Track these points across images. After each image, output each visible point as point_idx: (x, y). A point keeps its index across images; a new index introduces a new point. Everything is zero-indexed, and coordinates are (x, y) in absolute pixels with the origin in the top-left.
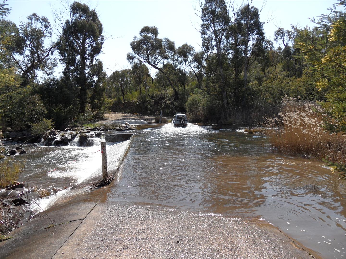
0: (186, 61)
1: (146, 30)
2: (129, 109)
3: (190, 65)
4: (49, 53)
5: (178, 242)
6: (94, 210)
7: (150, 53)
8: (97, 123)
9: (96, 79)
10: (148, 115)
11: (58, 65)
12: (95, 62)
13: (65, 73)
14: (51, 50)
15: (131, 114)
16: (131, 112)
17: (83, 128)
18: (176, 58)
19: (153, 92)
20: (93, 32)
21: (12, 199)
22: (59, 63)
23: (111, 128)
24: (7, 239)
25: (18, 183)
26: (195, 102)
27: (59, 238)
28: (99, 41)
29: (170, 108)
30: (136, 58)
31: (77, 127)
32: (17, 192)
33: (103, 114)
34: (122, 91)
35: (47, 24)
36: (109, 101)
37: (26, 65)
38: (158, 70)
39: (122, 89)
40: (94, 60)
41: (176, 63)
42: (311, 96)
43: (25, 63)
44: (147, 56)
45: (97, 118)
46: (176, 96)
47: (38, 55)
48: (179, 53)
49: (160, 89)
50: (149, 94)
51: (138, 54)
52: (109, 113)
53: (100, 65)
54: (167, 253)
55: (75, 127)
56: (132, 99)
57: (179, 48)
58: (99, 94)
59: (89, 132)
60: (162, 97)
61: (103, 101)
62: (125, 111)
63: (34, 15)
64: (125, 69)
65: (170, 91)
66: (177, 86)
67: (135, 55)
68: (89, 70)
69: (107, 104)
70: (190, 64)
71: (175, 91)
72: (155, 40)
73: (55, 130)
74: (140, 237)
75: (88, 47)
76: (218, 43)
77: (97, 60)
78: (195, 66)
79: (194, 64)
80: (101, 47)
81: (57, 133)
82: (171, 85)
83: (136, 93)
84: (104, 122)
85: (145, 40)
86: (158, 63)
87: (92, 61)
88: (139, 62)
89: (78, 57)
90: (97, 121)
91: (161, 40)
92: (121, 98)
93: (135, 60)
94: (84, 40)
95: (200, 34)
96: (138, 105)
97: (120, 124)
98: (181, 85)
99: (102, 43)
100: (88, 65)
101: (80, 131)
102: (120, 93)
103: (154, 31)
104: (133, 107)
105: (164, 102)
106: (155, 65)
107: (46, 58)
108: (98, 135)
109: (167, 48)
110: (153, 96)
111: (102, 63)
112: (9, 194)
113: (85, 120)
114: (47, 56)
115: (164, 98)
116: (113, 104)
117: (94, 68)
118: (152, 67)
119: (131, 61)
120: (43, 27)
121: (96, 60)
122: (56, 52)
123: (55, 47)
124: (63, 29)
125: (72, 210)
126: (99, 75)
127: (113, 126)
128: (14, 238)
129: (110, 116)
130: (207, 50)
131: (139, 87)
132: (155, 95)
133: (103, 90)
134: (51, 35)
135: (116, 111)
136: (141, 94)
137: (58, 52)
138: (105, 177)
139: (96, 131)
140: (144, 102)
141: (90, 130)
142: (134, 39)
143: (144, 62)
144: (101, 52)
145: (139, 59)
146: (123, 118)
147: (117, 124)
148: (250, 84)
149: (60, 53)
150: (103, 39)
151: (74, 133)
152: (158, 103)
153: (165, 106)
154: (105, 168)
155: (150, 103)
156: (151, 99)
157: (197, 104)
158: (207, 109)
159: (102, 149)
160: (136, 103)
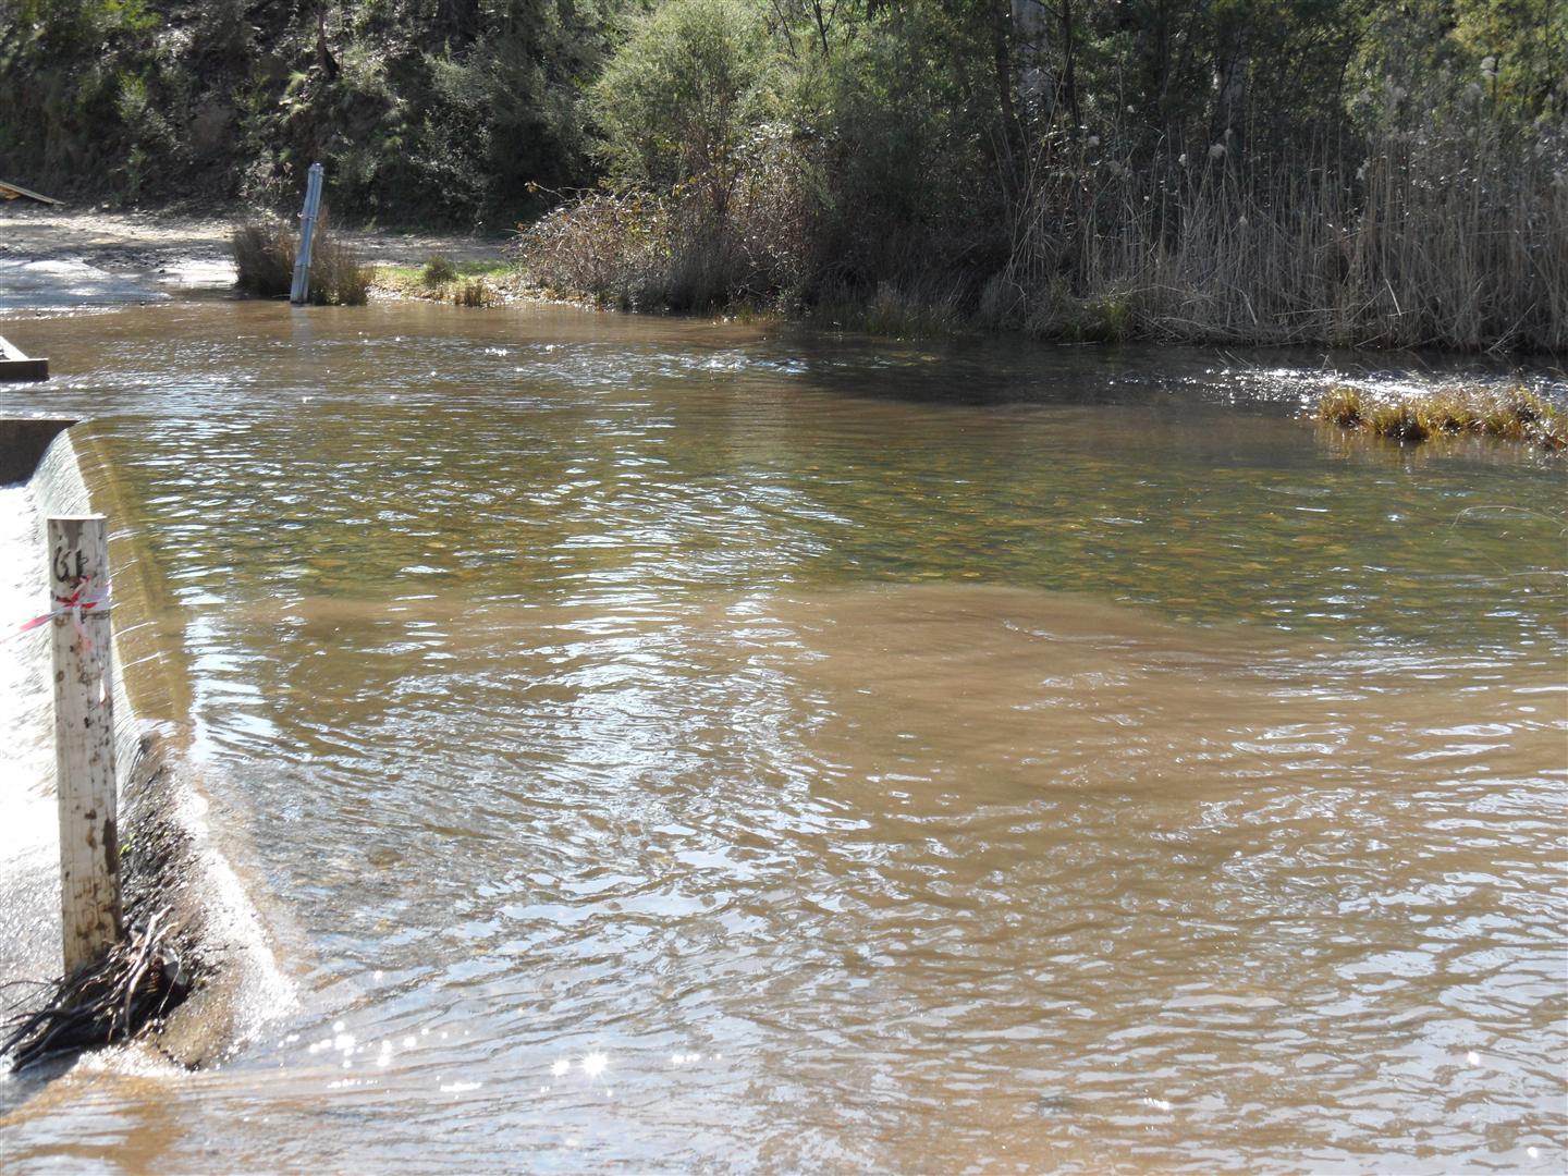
10: (124, 208)
26: (705, 69)
29: (387, 129)
105: (309, 58)
138: (97, 937)
140: (73, 42)
152: (239, 60)
153: (321, 105)
154: (99, 836)
155: (145, 66)
156: (153, 19)
157: (728, 88)
158: (844, 153)
159: (68, 602)
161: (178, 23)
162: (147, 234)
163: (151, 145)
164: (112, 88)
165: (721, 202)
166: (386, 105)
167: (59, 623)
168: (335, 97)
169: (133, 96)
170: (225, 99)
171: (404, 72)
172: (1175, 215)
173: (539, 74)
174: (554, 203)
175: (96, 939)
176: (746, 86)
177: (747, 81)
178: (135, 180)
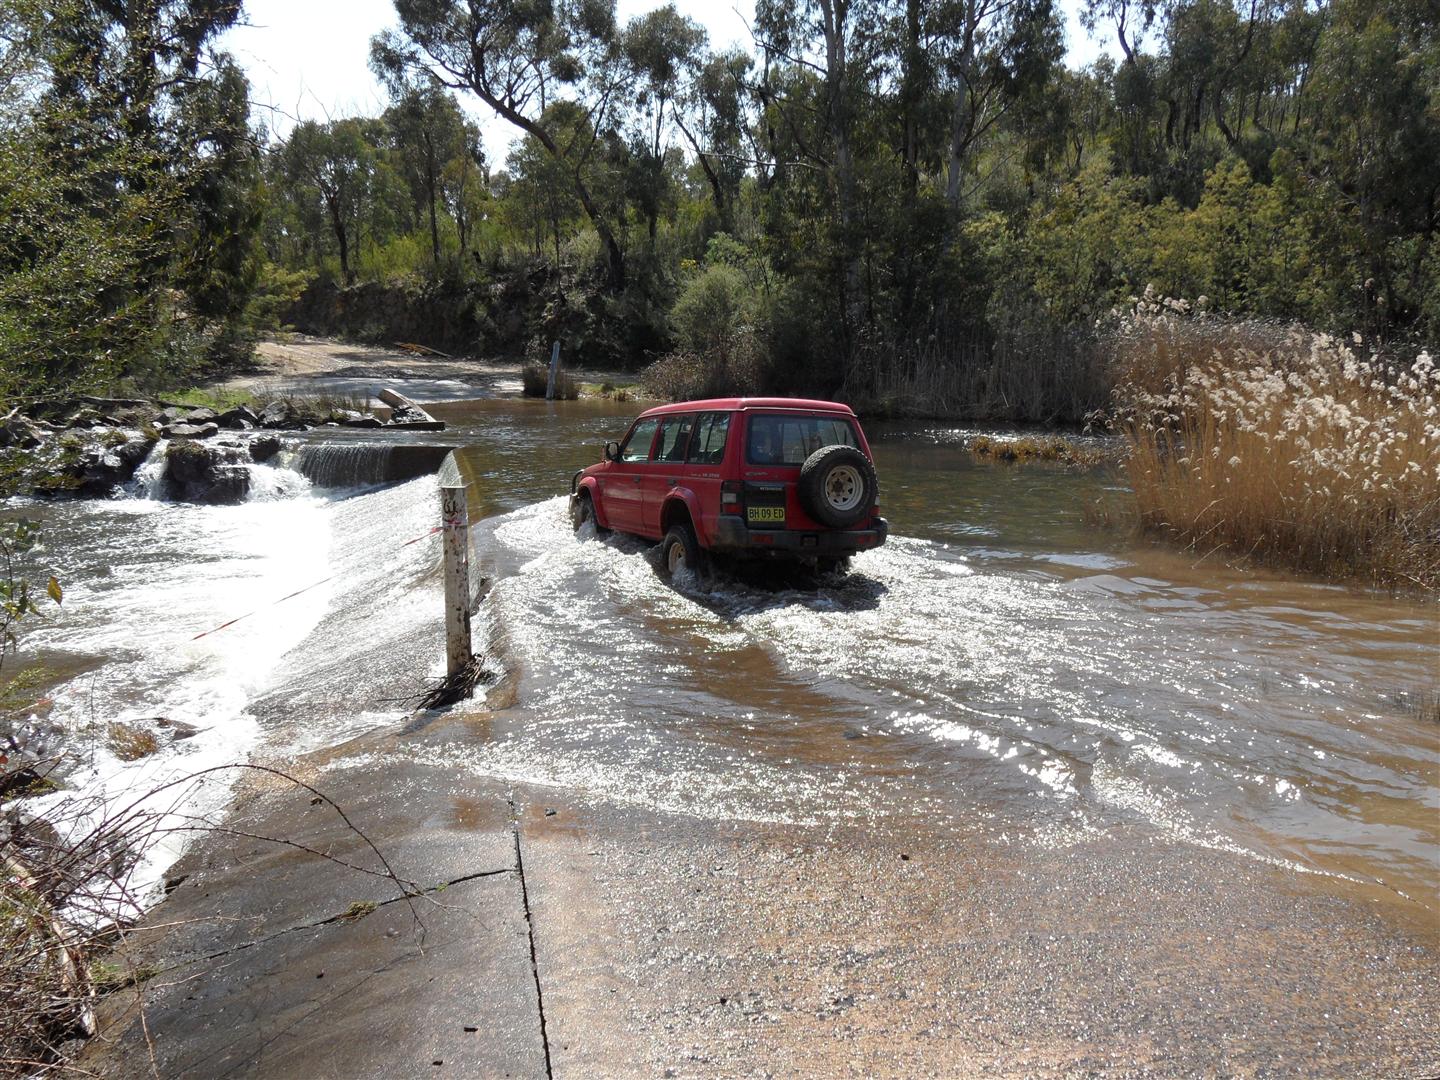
2: (378, 320)
7: (488, 44)
10: (477, 359)
12: (208, 68)
15: (388, 347)
16: (386, 341)
18: (617, 79)
19: (499, 245)
26: (718, 304)
29: (586, 327)
30: (417, 61)
33: (250, 344)
34: (340, 231)
39: (336, 218)
40: (205, 57)
41: (617, 104)
45: (224, 362)
46: (614, 269)
48: (633, 54)
49: (532, 232)
50: (476, 254)
51: (425, 41)
52: (277, 340)
53: (234, 86)
56: (393, 274)
57: (634, 27)
59: (210, 433)
65: (585, 240)
67: (415, 47)
68: (174, 108)
69: (275, 292)
70: (679, 110)
71: (612, 244)
73: (23, 418)
76: (834, 16)
77: (223, 56)
81: (38, 431)
82: (593, 213)
83: (409, 246)
86: (525, 97)
89: (117, 37)
96: (420, 302)
97: (362, 397)
98: (638, 214)
100: (168, 83)
101: (161, 425)
104: (396, 314)
105: (554, 297)
106: (513, 104)
108: (265, 453)
115: (555, 275)
116: (303, 294)
118: (500, 115)
121: (215, 58)
126: (228, 140)
127: (328, 404)
129: (288, 355)
130: (778, 47)
131: (425, 215)
132: (506, 259)
136: (436, 247)
140: (453, 289)
141: (215, 425)
143: (454, 86)
145: (426, 70)
147: (346, 396)
151: (134, 436)
152: (525, 296)
153: (559, 317)
154: (462, 618)
155: (486, 299)
156: (489, 279)
157: (727, 311)
158: (775, 338)
159: (450, 522)
160: (411, 293)
161: (499, 281)
162: (487, 370)
163: (489, 333)
164: (472, 309)
165: (725, 358)
166: (587, 317)
167: (446, 530)
168: (565, 313)
169: (481, 312)
170: (519, 313)
171: (594, 303)
172: (914, 365)
173: (649, 304)
174: (655, 359)
175: (461, 660)
176: (735, 310)
177: (736, 307)
178: (482, 347)
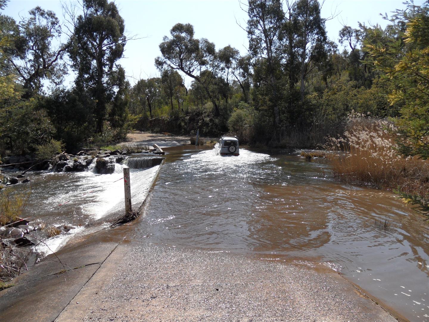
0: (228, 68)
1: (178, 28)
2: (158, 127)
3: (233, 73)
4: (57, 57)
5: (217, 290)
6: (115, 251)
7: (184, 57)
8: (118, 145)
9: (116, 89)
10: (182, 136)
11: (68, 72)
12: (115, 68)
13: (77, 82)
14: (60, 54)
15: (161, 133)
16: (160, 132)
17: (101, 151)
18: (216, 64)
19: (188, 107)
20: (112, 31)
21: (13, 239)
22: (70, 70)
23: (136, 151)
24: (9, 287)
25: (20, 220)
26: (239, 119)
27: (72, 285)
28: (120, 42)
29: (209, 126)
30: (166, 63)
31: (94, 150)
32: (21, 230)
33: (125, 134)
34: (149, 105)
35: (54, 20)
36: (133, 117)
37: (29, 73)
38: (193, 79)
39: (149, 102)
40: (114, 66)
41: (217, 70)
42: (384, 111)
43: (27, 70)
44: (180, 61)
45: (119, 139)
46: (217, 111)
47: (44, 60)
48: (220, 58)
49: (196, 103)
50: (182, 109)
51: (169, 59)
52: (132, 133)
53: (121, 72)
54: (204, 303)
55: (91, 150)
56: (162, 115)
57: (220, 51)
58: (121, 109)
59: (108, 156)
60: (199, 113)
61: (125, 118)
62: (153, 130)
63: (38, 9)
64: (152, 77)
65: (209, 105)
66: (218, 99)
67: (165, 60)
68: (107, 79)
69: (130, 121)
70: (233, 71)
71: (216, 105)
72: (191, 41)
73: (66, 154)
74: (171, 284)
75: (106, 50)
76: (269, 45)
77: (118, 65)
78: (240, 73)
79: (238, 71)
80: (123, 49)
81: (68, 157)
82: (211, 97)
83: (166, 108)
84: (127, 144)
85: (178, 41)
86: (193, 70)
87: (111, 68)
88: (170, 69)
89: (94, 63)
90: (118, 143)
91: (198, 41)
92: (148, 113)
93: (165, 66)
94: (102, 40)
95: (247, 33)
96: (168, 122)
97: (147, 146)
98: (222, 98)
99: (124, 45)
100: (106, 73)
101: (98, 154)
102: (147, 108)
103: (189, 30)
104: (162, 125)
105: (201, 119)
106: (191, 72)
107: (54, 63)
108: (119, 161)
109: (205, 51)
110: (187, 111)
111: (124, 69)
112: (10, 232)
113: (103, 141)
114: (54, 61)
115: (202, 114)
116: (138, 121)
117: (113, 77)
118: (187, 75)
119: (160, 67)
120: (50, 24)
121: (116, 66)
122: (66, 57)
123: (65, 49)
124: (75, 26)
125: (88, 251)
126: (120, 85)
127: (138, 148)
128: (17, 286)
129: (135, 137)
130: (255, 53)
131: (170, 100)
132: (190, 110)
133: (126, 104)
134: (60, 34)
135: (141, 130)
136: (172, 108)
137: (68, 55)
138: (128, 211)
139: (117, 154)
140: (177, 118)
141: (109, 154)
142: (164, 39)
143: (176, 69)
144: (122, 56)
145: (169, 65)
146: (150, 138)
147: (143, 146)
148: (309, 96)
149: (71, 57)
150: (124, 40)
151: (90, 157)
152: (194, 120)
154: (129, 201)
155: (184, 121)
156: (185, 115)
157: (242, 121)
158: (254, 128)
160: (166, 120)
164: (180, 123)
166: (209, 124)
167: (124, 178)
168: (204, 123)
169: (183, 124)
170: (192, 124)
178: (183, 133)
